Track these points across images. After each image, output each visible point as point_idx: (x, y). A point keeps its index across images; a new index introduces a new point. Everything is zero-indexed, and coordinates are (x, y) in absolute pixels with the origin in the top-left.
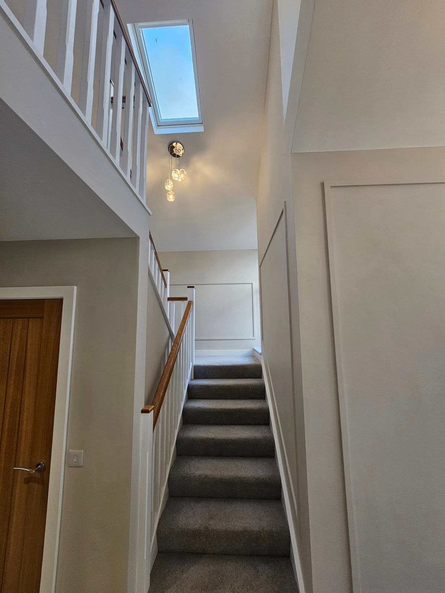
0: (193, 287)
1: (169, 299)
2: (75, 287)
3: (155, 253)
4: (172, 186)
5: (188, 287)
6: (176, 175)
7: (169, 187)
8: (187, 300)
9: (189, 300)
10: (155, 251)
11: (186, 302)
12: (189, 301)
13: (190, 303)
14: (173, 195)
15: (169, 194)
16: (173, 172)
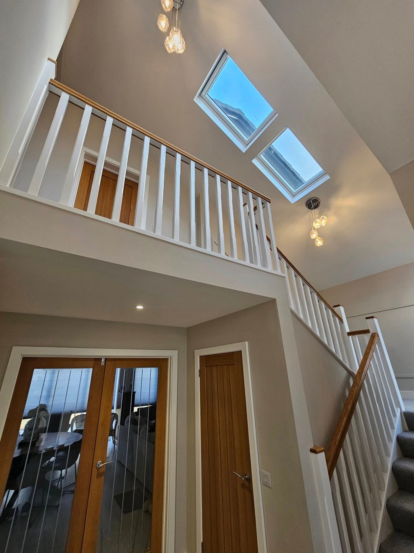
0: (373, 317)
1: (349, 334)
2: (247, 342)
3: (317, 295)
4: (317, 234)
5: (367, 318)
6: (317, 224)
7: (314, 235)
8: (370, 333)
9: (371, 332)
10: (316, 293)
11: (369, 335)
12: (373, 333)
13: (373, 336)
14: (320, 241)
15: (316, 241)
16: (314, 223)
